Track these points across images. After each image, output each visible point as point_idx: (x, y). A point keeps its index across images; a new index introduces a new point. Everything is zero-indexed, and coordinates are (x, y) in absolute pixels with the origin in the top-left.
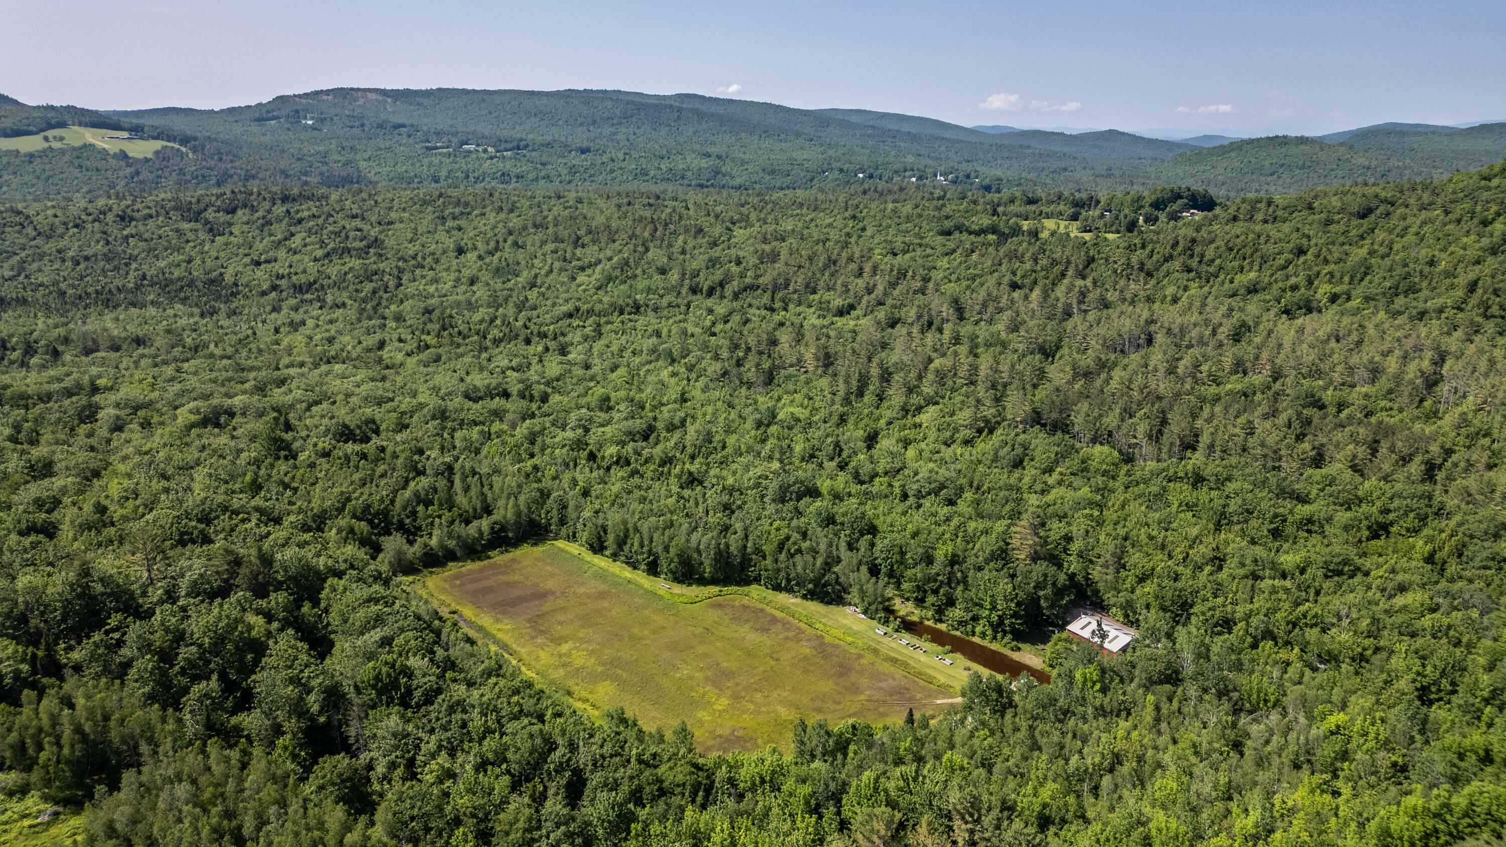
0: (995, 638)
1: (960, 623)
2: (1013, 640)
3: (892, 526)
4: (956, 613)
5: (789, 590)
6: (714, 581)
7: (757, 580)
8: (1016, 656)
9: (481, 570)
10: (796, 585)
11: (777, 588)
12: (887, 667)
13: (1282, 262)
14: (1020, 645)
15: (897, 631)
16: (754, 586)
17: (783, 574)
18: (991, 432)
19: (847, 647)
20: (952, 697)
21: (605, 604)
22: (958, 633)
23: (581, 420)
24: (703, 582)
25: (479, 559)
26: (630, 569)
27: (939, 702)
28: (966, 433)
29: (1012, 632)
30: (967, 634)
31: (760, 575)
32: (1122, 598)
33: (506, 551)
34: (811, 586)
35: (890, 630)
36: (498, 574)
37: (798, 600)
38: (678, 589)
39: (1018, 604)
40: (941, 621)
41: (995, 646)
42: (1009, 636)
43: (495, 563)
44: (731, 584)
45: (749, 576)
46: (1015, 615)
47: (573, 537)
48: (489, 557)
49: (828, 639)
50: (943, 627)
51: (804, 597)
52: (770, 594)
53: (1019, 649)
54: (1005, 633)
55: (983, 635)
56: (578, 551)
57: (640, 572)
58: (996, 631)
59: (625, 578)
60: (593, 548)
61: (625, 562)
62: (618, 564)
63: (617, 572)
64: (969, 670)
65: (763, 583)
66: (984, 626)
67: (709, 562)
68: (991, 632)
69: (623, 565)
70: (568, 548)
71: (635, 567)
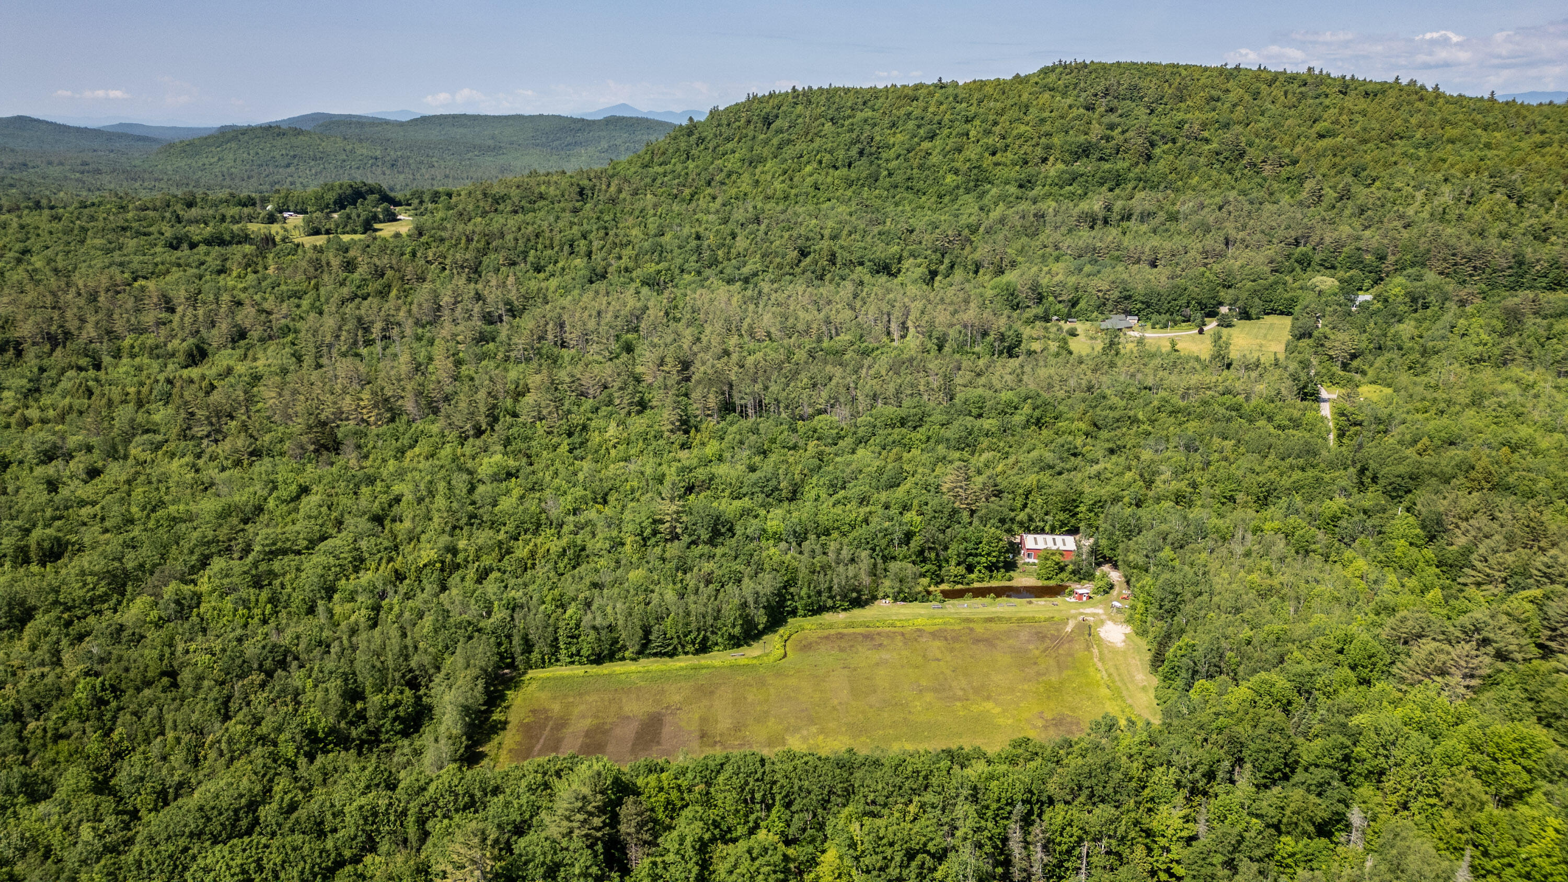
0: (991, 577)
1: (960, 577)
2: (1007, 571)
4: (953, 569)
5: (833, 608)
7: (794, 613)
8: (1013, 583)
9: (529, 735)
10: (841, 599)
11: (820, 610)
12: (996, 627)
14: (1011, 574)
15: (946, 600)
16: (791, 621)
19: (949, 627)
20: (1065, 624)
21: (725, 695)
22: (961, 586)
24: (756, 635)
26: (668, 659)
27: (1069, 629)
29: (1003, 567)
30: (969, 583)
31: (798, 607)
33: (505, 707)
34: (855, 595)
35: (937, 603)
36: (557, 729)
37: (844, 614)
40: (942, 582)
41: (994, 584)
42: (1003, 571)
45: (787, 613)
47: (550, 660)
48: (504, 723)
50: (944, 586)
51: (847, 609)
52: (811, 620)
53: (1012, 577)
54: (998, 570)
55: (981, 580)
56: (578, 670)
57: (682, 657)
58: (991, 571)
59: (682, 668)
60: (598, 660)
61: (655, 655)
62: (643, 661)
63: (663, 667)
64: (1030, 603)
65: (801, 612)
66: (980, 571)
67: (762, 611)
68: (988, 573)
69: (652, 659)
70: (558, 673)
71: (672, 655)
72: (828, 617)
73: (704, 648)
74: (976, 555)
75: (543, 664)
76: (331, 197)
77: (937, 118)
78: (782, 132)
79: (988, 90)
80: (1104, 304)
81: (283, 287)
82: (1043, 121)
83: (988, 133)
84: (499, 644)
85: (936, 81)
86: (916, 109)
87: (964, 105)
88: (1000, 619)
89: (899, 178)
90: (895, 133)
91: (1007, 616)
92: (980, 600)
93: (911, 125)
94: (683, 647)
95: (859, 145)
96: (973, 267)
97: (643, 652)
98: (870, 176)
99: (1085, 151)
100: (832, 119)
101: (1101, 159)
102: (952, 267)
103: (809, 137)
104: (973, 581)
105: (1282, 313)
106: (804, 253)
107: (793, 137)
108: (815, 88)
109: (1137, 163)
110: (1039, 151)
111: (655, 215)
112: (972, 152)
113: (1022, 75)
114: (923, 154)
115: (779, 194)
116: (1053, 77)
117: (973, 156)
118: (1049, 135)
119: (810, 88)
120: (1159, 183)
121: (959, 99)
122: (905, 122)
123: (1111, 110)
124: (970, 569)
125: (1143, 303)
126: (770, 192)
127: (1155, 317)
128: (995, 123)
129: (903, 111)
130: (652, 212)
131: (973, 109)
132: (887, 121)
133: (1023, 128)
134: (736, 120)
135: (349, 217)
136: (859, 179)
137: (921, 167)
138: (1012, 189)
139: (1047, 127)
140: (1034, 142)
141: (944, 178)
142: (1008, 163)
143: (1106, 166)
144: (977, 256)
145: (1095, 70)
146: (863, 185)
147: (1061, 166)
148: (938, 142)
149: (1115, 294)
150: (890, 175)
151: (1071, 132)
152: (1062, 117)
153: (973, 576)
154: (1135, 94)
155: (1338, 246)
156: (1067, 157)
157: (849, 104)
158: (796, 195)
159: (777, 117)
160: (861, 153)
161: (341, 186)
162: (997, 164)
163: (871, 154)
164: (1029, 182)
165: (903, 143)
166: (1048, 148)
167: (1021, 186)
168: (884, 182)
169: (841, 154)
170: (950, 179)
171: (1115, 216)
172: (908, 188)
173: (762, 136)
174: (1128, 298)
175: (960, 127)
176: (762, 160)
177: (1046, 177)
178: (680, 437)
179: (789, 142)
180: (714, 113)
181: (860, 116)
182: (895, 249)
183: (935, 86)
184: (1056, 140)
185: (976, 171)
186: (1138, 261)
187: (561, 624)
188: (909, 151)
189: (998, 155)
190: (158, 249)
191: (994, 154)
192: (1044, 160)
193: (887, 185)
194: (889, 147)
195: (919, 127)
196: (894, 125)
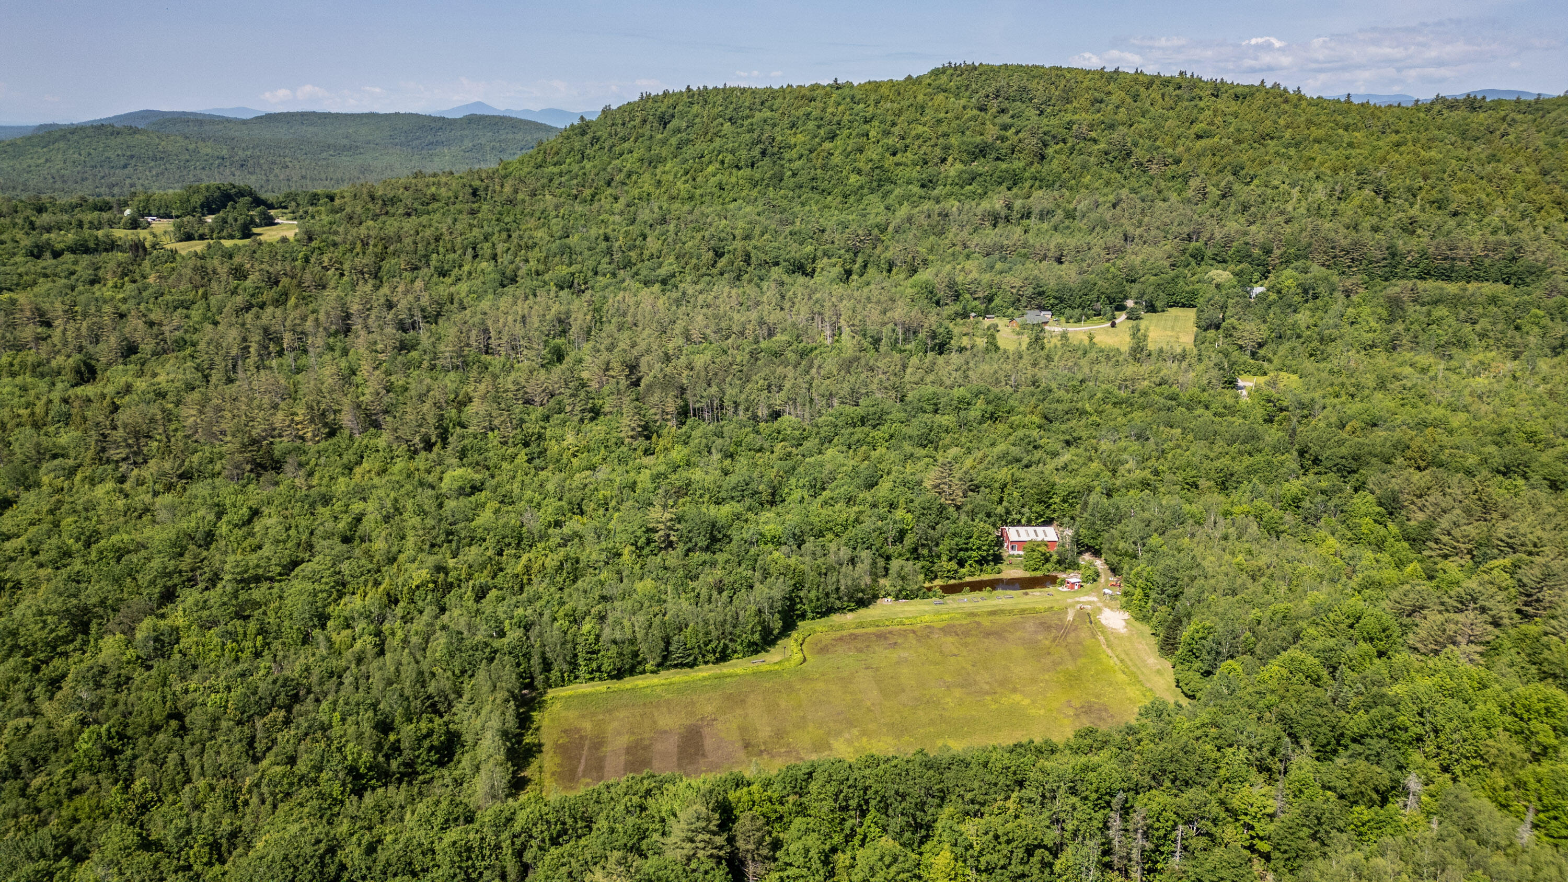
0: (981, 571)
1: (953, 572)
2: (995, 564)
4: (945, 565)
5: (840, 609)
7: (803, 616)
10: (848, 600)
11: (830, 611)
14: (1000, 567)
16: (800, 626)
17: (833, 597)
19: (956, 622)
20: (1066, 613)
22: (954, 581)
26: (688, 670)
27: (1070, 619)
29: (992, 560)
30: (961, 578)
31: (807, 610)
34: (858, 596)
40: (935, 577)
42: (992, 564)
43: (564, 747)
45: (798, 617)
51: (853, 609)
52: (819, 622)
54: (988, 563)
55: (972, 574)
56: (600, 687)
57: (702, 666)
59: (705, 679)
61: (676, 666)
62: (663, 673)
63: (686, 678)
64: (1027, 594)
65: (810, 615)
66: (971, 566)
69: (673, 671)
70: (580, 691)
71: (692, 666)
72: (836, 618)
73: (723, 657)
74: (967, 550)
75: (562, 682)
76: (197, 200)
77: (836, 119)
78: (680, 131)
79: (884, 91)
80: (1019, 301)
81: (168, 297)
82: (940, 121)
83: (887, 133)
84: (518, 665)
85: (832, 82)
86: (815, 109)
87: (862, 106)
88: (1003, 612)
89: (803, 178)
90: (795, 133)
91: (1008, 608)
92: (977, 594)
93: (811, 125)
94: (704, 656)
95: (761, 146)
96: (886, 266)
97: (664, 663)
98: (774, 176)
99: (981, 152)
100: (730, 119)
101: (998, 159)
102: (865, 266)
103: (708, 137)
104: (966, 575)
105: (1184, 306)
106: (719, 254)
107: (692, 137)
108: (710, 87)
109: (1032, 163)
110: (938, 151)
111: (557, 216)
112: (873, 153)
113: (915, 76)
114: (825, 154)
115: (684, 194)
116: (944, 79)
117: (874, 156)
118: (945, 135)
119: (705, 88)
120: (1054, 182)
121: (856, 100)
122: (804, 124)
123: (1003, 111)
124: (961, 564)
125: (1056, 298)
126: (674, 192)
127: (1068, 312)
128: (894, 124)
129: (801, 112)
130: (553, 213)
131: (871, 109)
132: (786, 120)
133: (920, 129)
134: (631, 120)
135: (225, 221)
136: (763, 179)
137: (824, 167)
138: (915, 189)
139: (943, 128)
140: (932, 142)
141: (848, 178)
142: (909, 163)
143: (1004, 166)
144: (888, 255)
145: (985, 72)
146: (768, 186)
147: (959, 166)
148: (838, 142)
149: (1030, 291)
150: (794, 175)
151: (967, 133)
152: (957, 118)
153: (964, 571)
154: (1025, 95)
155: (1228, 241)
156: (965, 157)
157: (747, 104)
158: (702, 196)
159: (673, 116)
160: (763, 153)
161: (208, 188)
162: (898, 164)
163: (773, 154)
164: (931, 181)
165: (804, 143)
166: (946, 148)
167: (923, 186)
168: (789, 182)
169: (743, 154)
170: (853, 178)
171: (1015, 215)
172: (813, 188)
173: (660, 136)
174: (1041, 294)
175: (860, 128)
176: (662, 160)
177: (946, 177)
178: (642, 443)
179: (689, 141)
180: (606, 111)
181: (758, 116)
182: (809, 249)
183: (831, 86)
184: (954, 141)
185: (877, 171)
186: (1045, 257)
187: (580, 640)
188: (811, 152)
189: (899, 155)
190: (19, 259)
191: (894, 154)
192: (944, 160)
193: (791, 185)
194: (791, 147)
195: (819, 127)
196: (794, 125)
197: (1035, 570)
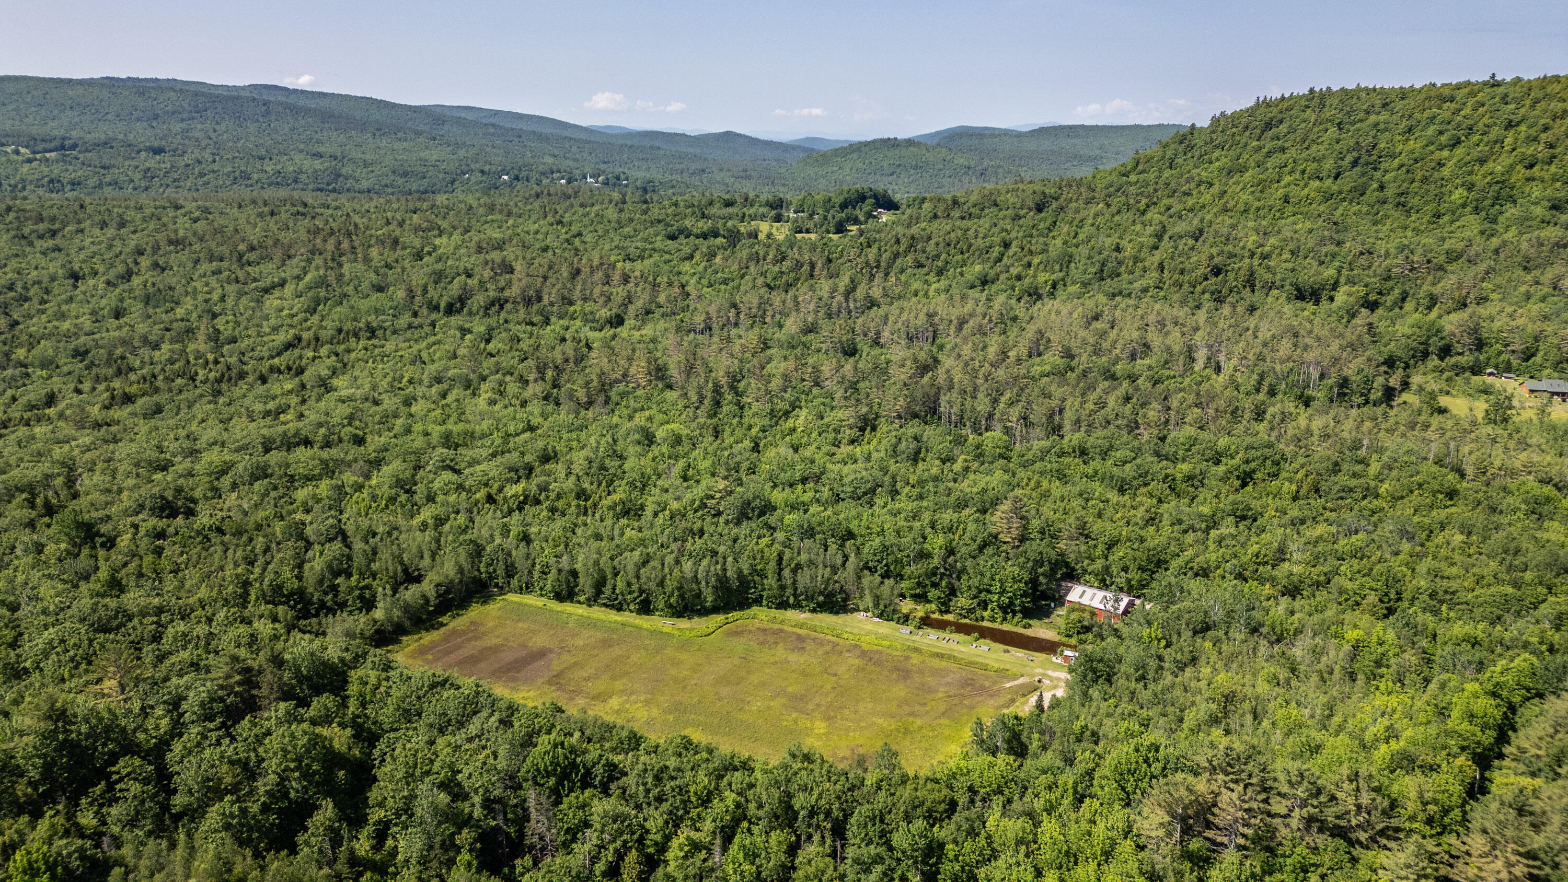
0: (1005, 619)
1: (970, 611)
2: (1024, 617)
3: (868, 528)
4: (963, 601)
5: (797, 606)
6: (715, 610)
7: (758, 601)
8: (1029, 632)
9: (446, 639)
10: (806, 599)
11: (783, 605)
12: (936, 663)
13: (995, 254)
14: (1031, 622)
15: (919, 628)
16: (755, 609)
17: (789, 591)
18: (874, 429)
19: (888, 651)
20: (1015, 679)
21: (617, 651)
22: (967, 621)
23: (443, 461)
24: (705, 612)
25: (433, 627)
26: (614, 612)
27: (1008, 685)
28: (848, 433)
29: (1021, 612)
30: (977, 620)
31: (761, 596)
32: (1099, 565)
33: (458, 615)
34: (821, 598)
35: (911, 628)
36: (469, 640)
37: (808, 615)
38: (684, 623)
39: (1026, 583)
40: (948, 612)
41: (1006, 627)
42: (1020, 615)
43: (454, 632)
44: (734, 609)
45: (748, 599)
46: (1025, 595)
47: (527, 588)
48: (443, 625)
49: (866, 647)
50: (950, 617)
51: (814, 611)
52: (774, 613)
53: (1030, 626)
54: (1014, 613)
55: (993, 619)
56: (545, 603)
57: (627, 613)
58: (1005, 613)
59: (616, 622)
60: (559, 597)
61: (605, 605)
62: (596, 608)
63: (603, 617)
64: (1008, 651)
65: (764, 603)
66: (993, 610)
67: (710, 590)
68: (1001, 614)
69: (603, 609)
71: (619, 609)
72: (792, 615)
73: (645, 608)
74: (989, 592)
75: (520, 591)
76: (838, 200)
77: (1471, 122)
78: (1278, 139)
79: (1557, 87)
83: (1532, 140)
84: (491, 565)
85: (1487, 78)
86: (1445, 111)
87: (1513, 106)
89: (1390, 192)
90: (1408, 140)
91: (960, 656)
92: (961, 637)
93: (1432, 130)
94: (630, 604)
95: (1355, 154)
96: (1426, 302)
97: (593, 599)
98: (1354, 189)
100: (1339, 124)
102: (1403, 300)
103: (1306, 144)
104: (983, 619)
106: (1217, 271)
107: (1286, 145)
108: (1335, 88)
111: (1093, 225)
112: (1500, 164)
114: (1433, 165)
115: (1240, 206)
117: (1499, 169)
119: (1329, 89)
121: (1509, 99)
122: (1425, 127)
124: (984, 605)
126: (1231, 204)
128: (1546, 129)
129: (1427, 114)
130: (1090, 221)
131: (1523, 111)
132: (1403, 125)
134: (1234, 126)
136: (1340, 192)
137: (1425, 180)
138: (1540, 211)
141: (1450, 194)
142: (1548, 178)
144: (1437, 290)
146: (1344, 200)
148: (1459, 151)
150: (1382, 188)
153: (985, 614)
157: (1365, 107)
158: (1258, 209)
159: (1281, 122)
160: (1355, 163)
161: (848, 192)
162: (1528, 180)
163: (1367, 164)
165: (1412, 152)
167: (1554, 207)
168: (1372, 195)
169: (1328, 165)
170: (1458, 195)
172: (1397, 204)
173: (1255, 143)
175: (1496, 132)
176: (1242, 170)
178: (855, 433)
179: (1283, 150)
180: (1215, 121)
181: (1373, 118)
182: (1329, 273)
183: (1485, 83)
185: (1497, 187)
187: (537, 561)
188: (1416, 161)
191: (1531, 166)
193: (1374, 199)
194: (1393, 156)
195: (1441, 133)
196: (1410, 130)
197: (1068, 636)
